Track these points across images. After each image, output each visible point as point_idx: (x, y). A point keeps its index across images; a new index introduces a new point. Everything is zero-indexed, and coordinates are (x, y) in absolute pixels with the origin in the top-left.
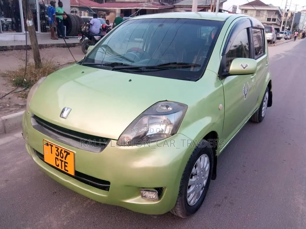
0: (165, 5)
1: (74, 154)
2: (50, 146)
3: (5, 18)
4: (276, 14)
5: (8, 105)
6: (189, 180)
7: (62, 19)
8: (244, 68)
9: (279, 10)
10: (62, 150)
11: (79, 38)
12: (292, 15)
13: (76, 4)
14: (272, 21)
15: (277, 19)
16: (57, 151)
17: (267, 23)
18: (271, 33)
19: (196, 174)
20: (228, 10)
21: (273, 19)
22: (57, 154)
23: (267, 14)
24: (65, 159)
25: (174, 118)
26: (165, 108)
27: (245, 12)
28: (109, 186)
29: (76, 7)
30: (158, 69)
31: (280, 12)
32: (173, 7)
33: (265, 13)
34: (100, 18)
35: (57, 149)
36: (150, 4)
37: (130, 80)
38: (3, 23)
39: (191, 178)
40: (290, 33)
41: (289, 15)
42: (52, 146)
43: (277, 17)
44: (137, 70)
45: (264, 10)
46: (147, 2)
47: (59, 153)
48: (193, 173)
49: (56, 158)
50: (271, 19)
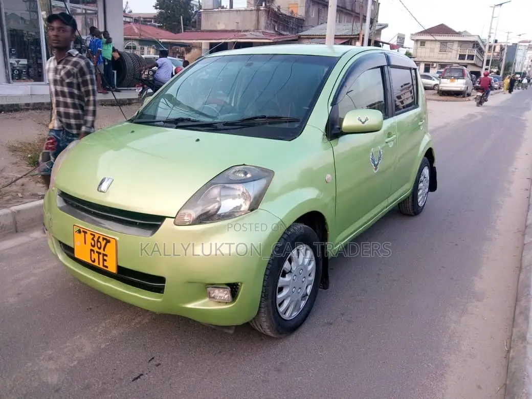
0: (283, 35)
1: (116, 241)
2: (83, 234)
3: (17, 60)
4: (473, 47)
5: (20, 195)
6: (278, 278)
7: (110, 59)
8: (363, 123)
9: (479, 41)
10: (99, 237)
11: (137, 90)
12: (502, 49)
13: (135, 34)
14: (467, 59)
15: (476, 56)
16: (93, 239)
17: (458, 63)
18: (463, 79)
19: (290, 272)
20: (390, 42)
21: (469, 56)
22: (93, 244)
23: (459, 48)
24: (104, 250)
25: (253, 189)
26: (243, 175)
27: (421, 45)
28: (164, 286)
29: (135, 40)
30: (241, 125)
31: (481, 44)
32: (297, 38)
33: (456, 46)
34: (176, 57)
35: (92, 236)
36: (258, 34)
37: (198, 140)
38: (14, 67)
39: (284, 276)
40: (499, 78)
41: (498, 49)
42: (85, 233)
43: (475, 52)
44: (211, 127)
45: (453, 41)
46: (254, 31)
47: (96, 242)
48: (285, 269)
49: (92, 250)
50: (465, 55)
